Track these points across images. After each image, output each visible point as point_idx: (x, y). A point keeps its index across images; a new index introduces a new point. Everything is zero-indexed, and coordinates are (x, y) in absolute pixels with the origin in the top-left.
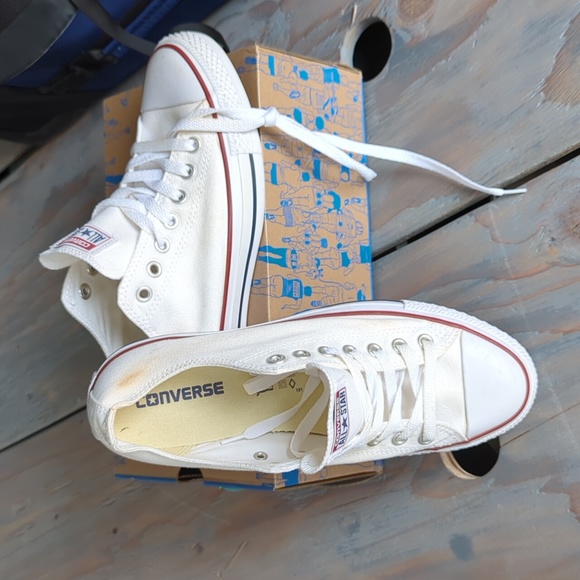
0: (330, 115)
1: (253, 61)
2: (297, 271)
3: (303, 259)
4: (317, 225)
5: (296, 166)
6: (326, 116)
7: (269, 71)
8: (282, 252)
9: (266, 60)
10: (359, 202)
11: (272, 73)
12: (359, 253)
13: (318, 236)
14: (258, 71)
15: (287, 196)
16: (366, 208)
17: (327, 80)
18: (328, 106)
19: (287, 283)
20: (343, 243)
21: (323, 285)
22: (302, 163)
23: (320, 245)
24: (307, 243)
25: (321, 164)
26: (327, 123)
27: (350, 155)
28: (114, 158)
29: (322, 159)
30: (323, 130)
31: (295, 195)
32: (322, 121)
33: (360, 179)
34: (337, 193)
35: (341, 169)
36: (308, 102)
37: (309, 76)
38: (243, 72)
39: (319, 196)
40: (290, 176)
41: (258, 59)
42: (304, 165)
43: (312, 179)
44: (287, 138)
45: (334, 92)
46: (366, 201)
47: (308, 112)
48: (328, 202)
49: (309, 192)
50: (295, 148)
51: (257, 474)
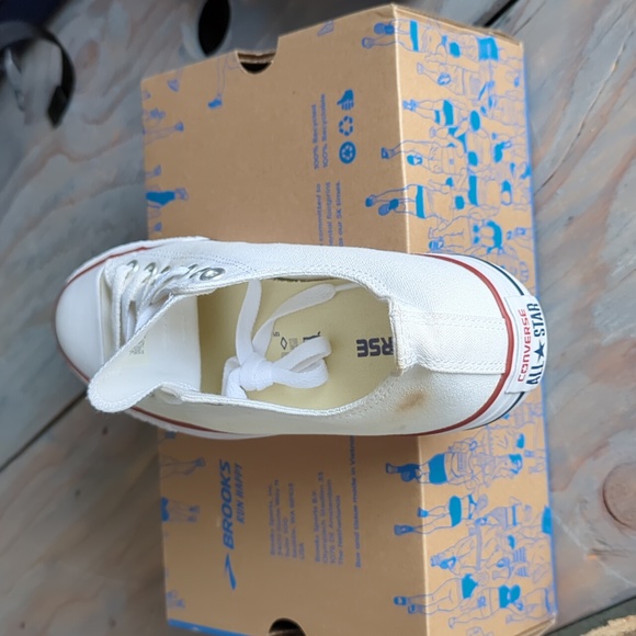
0: (487, 107)
1: (389, 29)
5: (448, 187)
6: (483, 109)
7: (411, 45)
9: (407, 28)
10: (523, 233)
11: (416, 48)
14: (397, 44)
15: (437, 234)
16: (532, 241)
17: (483, 56)
18: (485, 95)
22: (454, 182)
25: (478, 181)
26: (483, 121)
27: (513, 165)
28: (159, 167)
29: (478, 175)
30: (480, 131)
31: (446, 232)
32: (478, 117)
33: (525, 201)
34: (497, 223)
35: (501, 188)
36: (460, 90)
37: (461, 50)
38: (371, 46)
39: (476, 229)
40: (440, 202)
41: (396, 27)
42: (457, 185)
43: (468, 206)
44: (435, 146)
45: (491, 73)
46: (532, 232)
47: (460, 105)
48: (487, 237)
49: (464, 225)
50: (446, 162)
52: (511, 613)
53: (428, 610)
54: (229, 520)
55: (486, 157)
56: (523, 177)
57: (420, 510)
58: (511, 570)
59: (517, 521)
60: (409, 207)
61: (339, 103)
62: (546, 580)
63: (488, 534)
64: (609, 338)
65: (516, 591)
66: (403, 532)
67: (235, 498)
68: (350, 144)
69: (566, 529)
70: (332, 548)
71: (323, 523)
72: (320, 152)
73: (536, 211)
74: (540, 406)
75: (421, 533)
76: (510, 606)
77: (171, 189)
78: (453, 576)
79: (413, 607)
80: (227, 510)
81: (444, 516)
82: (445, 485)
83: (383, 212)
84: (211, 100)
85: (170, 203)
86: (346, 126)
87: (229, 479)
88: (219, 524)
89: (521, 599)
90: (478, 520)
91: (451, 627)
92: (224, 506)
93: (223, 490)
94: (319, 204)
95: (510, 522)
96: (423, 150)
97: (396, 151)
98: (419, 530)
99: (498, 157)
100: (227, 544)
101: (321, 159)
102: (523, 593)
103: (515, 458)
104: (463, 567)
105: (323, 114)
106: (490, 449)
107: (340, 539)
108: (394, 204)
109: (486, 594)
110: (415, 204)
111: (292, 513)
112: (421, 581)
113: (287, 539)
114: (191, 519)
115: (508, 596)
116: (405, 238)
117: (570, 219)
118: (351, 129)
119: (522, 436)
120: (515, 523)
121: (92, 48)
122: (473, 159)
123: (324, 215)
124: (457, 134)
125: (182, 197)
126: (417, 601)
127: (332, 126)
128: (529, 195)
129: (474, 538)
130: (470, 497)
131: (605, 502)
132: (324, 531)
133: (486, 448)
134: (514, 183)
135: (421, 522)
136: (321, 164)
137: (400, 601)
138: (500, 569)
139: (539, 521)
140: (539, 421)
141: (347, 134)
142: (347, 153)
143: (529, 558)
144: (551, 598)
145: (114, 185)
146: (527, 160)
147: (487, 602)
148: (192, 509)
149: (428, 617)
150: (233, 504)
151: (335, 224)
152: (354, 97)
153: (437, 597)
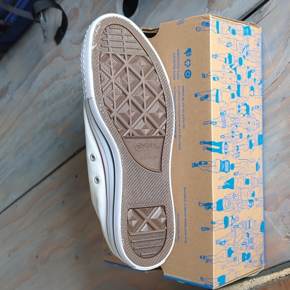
0: (246, 56)
1: (208, 24)
2: (228, 155)
3: (231, 147)
4: (238, 125)
6: (244, 56)
7: (216, 31)
8: (220, 144)
9: (215, 24)
11: (218, 32)
12: (257, 139)
13: (238, 132)
14: (211, 31)
15: (223, 109)
17: (245, 34)
18: (245, 50)
19: (222, 163)
20: (250, 134)
21: (239, 161)
22: (231, 87)
23: (239, 137)
24: (233, 137)
26: (244, 61)
27: (255, 79)
30: (242, 66)
33: (259, 94)
36: (235, 49)
37: (236, 32)
38: (200, 31)
39: (239, 107)
40: (225, 96)
41: (211, 24)
42: (232, 89)
43: (236, 97)
44: (224, 72)
45: (248, 41)
46: (262, 107)
47: (235, 55)
48: (243, 110)
49: (235, 105)
50: (228, 79)
51: (201, 278)
52: (246, 264)
53: (214, 262)
55: (244, 77)
56: (259, 84)
57: (212, 221)
58: (247, 246)
60: (213, 98)
61: (185, 53)
62: (261, 251)
63: (239, 232)
65: (249, 255)
66: (205, 230)
68: (189, 71)
72: (176, 73)
73: (263, 100)
74: (262, 179)
75: (212, 231)
76: (246, 261)
79: (208, 260)
81: (222, 224)
82: (222, 211)
83: (202, 99)
86: (188, 63)
89: (251, 258)
90: (235, 226)
91: (223, 268)
94: (175, 94)
95: (248, 227)
96: (219, 75)
97: (208, 75)
98: (211, 229)
99: (249, 76)
101: (176, 76)
102: (251, 256)
103: (251, 201)
104: (228, 245)
105: (178, 57)
106: (241, 197)
108: (207, 97)
109: (237, 256)
110: (215, 97)
112: (212, 250)
115: (246, 257)
116: (211, 111)
118: (190, 64)
119: (254, 192)
120: (249, 228)
121: (76, 11)
122: (239, 77)
123: (177, 99)
124: (233, 67)
126: (209, 258)
127: (182, 63)
128: (261, 91)
129: (233, 233)
130: (232, 216)
133: (239, 197)
135: (212, 226)
136: (176, 78)
137: (203, 257)
138: (243, 246)
139: (259, 227)
140: (261, 186)
141: (188, 66)
142: (188, 74)
143: (254, 242)
144: (263, 259)
146: (261, 77)
147: (237, 259)
149: (214, 264)
151: (181, 103)
152: (192, 51)
153: (218, 256)
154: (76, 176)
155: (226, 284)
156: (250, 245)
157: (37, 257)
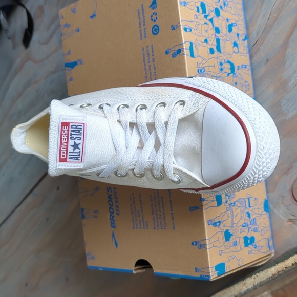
0: (223, 6)
5: (205, 43)
6: (221, 7)
10: (246, 67)
15: (201, 66)
16: (250, 71)
18: (221, 0)
22: (209, 41)
25: (221, 41)
26: (222, 13)
27: (238, 35)
28: (70, 50)
29: (221, 38)
30: (220, 17)
31: (206, 65)
32: (219, 11)
33: (245, 52)
34: (232, 62)
35: (233, 45)
39: (221, 64)
40: (202, 50)
43: (216, 53)
44: (198, 23)
46: (250, 66)
47: (209, 5)
48: (227, 68)
49: (215, 62)
50: (203, 31)
51: (196, 268)
52: (251, 250)
53: (208, 246)
54: (113, 215)
55: (224, 30)
56: (244, 40)
57: (201, 198)
58: (249, 229)
59: (251, 205)
60: (186, 52)
61: (150, 7)
62: (268, 234)
63: (236, 211)
64: (290, 116)
65: (253, 239)
66: (193, 210)
67: (114, 204)
68: (156, 25)
69: (275, 211)
70: (161, 222)
71: (156, 210)
72: (143, 32)
73: (251, 58)
75: (202, 209)
76: (250, 246)
77: (76, 60)
78: (220, 230)
79: (201, 246)
80: (111, 210)
81: (213, 201)
83: (174, 56)
84: (91, 15)
85: (76, 67)
86: (154, 18)
87: (111, 195)
88: (108, 217)
89: (255, 243)
90: (231, 204)
91: (220, 255)
92: (110, 208)
93: (109, 201)
94: (144, 57)
95: (247, 206)
96: (192, 25)
97: (178, 25)
99: (230, 30)
100: (112, 226)
101: (143, 35)
102: (256, 240)
104: (224, 226)
105: (143, 13)
107: (164, 217)
108: (179, 51)
109: (237, 239)
110: (189, 51)
111: (141, 207)
112: (204, 233)
113: (140, 220)
114: (95, 217)
115: (249, 241)
116: (185, 67)
117: (267, 60)
118: (156, 18)
120: (250, 206)
121: (41, 8)
122: (217, 30)
123: (147, 62)
124: (209, 18)
125: (81, 63)
126: (202, 243)
127: (148, 18)
128: (247, 49)
129: (229, 212)
131: (293, 196)
132: (157, 214)
134: (239, 42)
136: (143, 37)
137: (194, 243)
138: (243, 228)
139: (262, 206)
141: (155, 21)
142: (155, 30)
143: (258, 223)
144: (271, 243)
145: (55, 72)
146: (245, 33)
147: (238, 243)
148: (95, 212)
149: (208, 250)
150: (114, 207)
151: (152, 66)
152: (157, 2)
153: (212, 240)
154: (58, 189)
155: (228, 274)
156: (253, 227)
157: (27, 285)
